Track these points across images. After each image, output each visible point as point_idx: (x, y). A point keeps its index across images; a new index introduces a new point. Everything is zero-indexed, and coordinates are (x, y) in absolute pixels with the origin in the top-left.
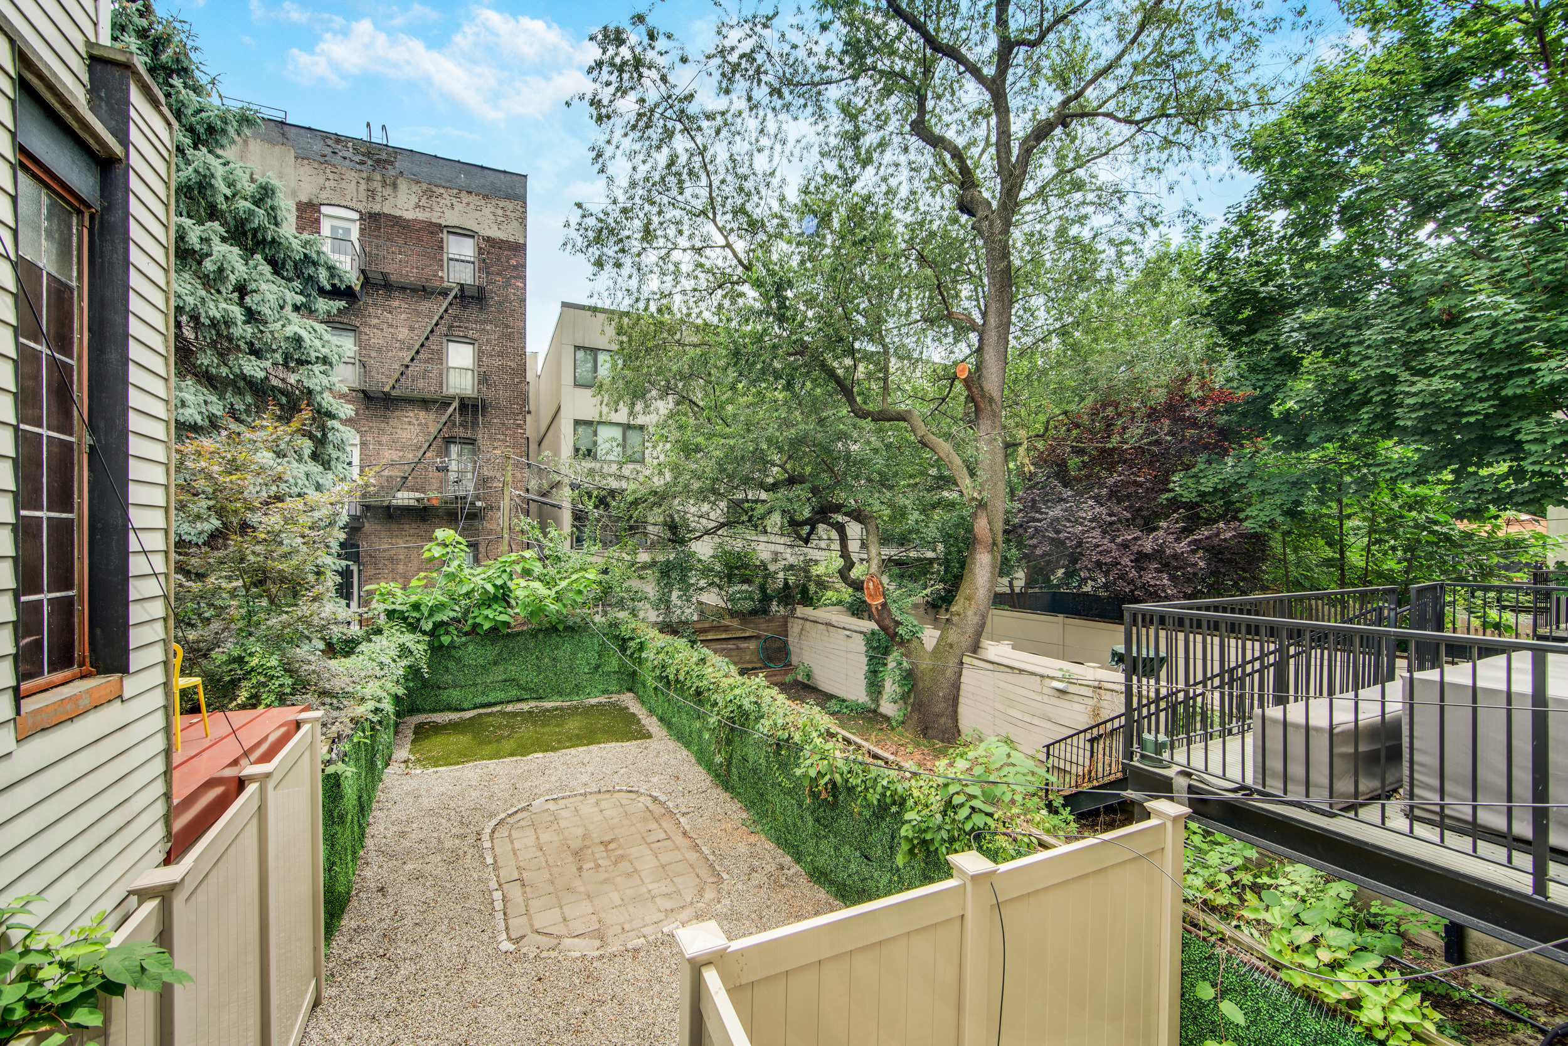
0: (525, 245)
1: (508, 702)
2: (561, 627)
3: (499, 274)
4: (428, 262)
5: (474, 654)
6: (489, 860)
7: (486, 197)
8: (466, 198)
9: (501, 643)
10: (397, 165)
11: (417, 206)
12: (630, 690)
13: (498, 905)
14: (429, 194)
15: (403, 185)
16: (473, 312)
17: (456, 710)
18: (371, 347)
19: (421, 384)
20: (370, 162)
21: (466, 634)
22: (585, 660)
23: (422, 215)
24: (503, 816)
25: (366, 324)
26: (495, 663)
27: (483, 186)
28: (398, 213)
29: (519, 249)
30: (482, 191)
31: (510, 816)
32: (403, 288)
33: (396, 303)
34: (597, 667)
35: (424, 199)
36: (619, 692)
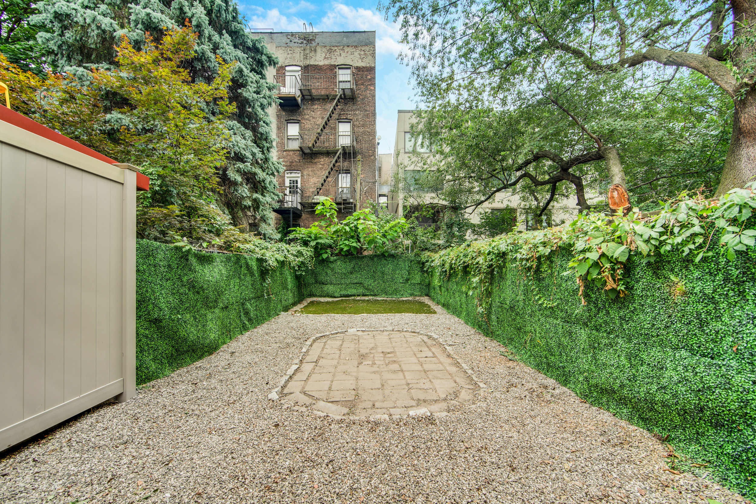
0: (374, 67)
1: (358, 295)
2: (386, 254)
3: (362, 84)
4: (330, 84)
5: (340, 266)
6: (304, 350)
7: (356, 47)
8: (346, 49)
9: (354, 262)
10: (316, 40)
11: (325, 58)
12: (427, 295)
13: (290, 372)
14: (330, 51)
15: (319, 49)
16: (350, 106)
17: (332, 297)
18: (306, 129)
19: (326, 144)
20: (305, 42)
21: (337, 255)
22: (401, 274)
23: (327, 62)
24: (328, 333)
25: (303, 119)
26: (351, 273)
27: (355, 41)
28: (316, 63)
29: (371, 70)
30: (354, 44)
31: (332, 334)
32: (319, 99)
33: (316, 107)
34: (407, 280)
35: (328, 54)
36: (420, 296)
